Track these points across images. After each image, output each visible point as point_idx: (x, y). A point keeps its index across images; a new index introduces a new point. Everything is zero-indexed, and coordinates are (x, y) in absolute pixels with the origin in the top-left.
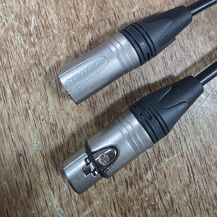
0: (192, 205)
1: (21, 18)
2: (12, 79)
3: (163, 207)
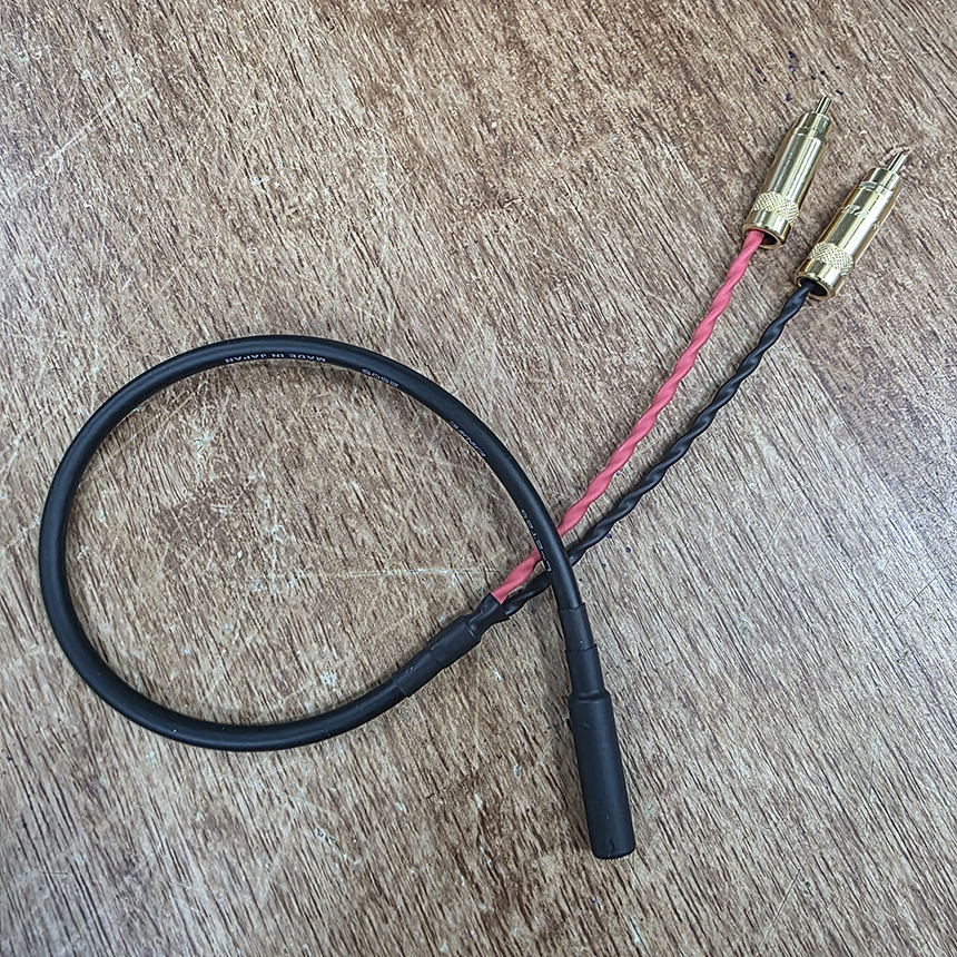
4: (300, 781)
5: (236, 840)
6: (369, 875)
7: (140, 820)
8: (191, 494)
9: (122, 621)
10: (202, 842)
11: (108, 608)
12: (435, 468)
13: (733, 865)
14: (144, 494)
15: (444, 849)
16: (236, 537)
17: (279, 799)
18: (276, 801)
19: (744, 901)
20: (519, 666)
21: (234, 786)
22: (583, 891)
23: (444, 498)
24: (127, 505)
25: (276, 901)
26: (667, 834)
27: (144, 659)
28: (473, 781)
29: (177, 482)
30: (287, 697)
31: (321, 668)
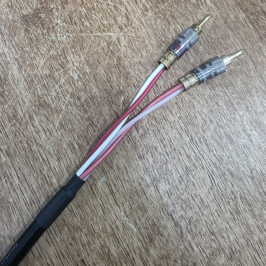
0: (217, 201)
1: (74, 96)
2: (77, 137)
3: (197, 206)
4: (68, 93)
5: (48, 110)
6: (89, 119)
7: (18, 104)
8: (32, 11)
9: (11, 47)
10: (38, 110)
11: (6, 44)
12: (108, 5)
13: (198, 115)
14: (17, 10)
15: (112, 111)
16: (47, 24)
17: (61, 98)
18: (60, 98)
19: (201, 125)
20: (134, 61)
21: (48, 95)
22: (154, 122)
23: (111, 13)
24: (12, 14)
25: (61, 127)
26: (179, 107)
27: (18, 58)
28: (121, 93)
29: (28, 8)
30: (64, 69)
31: (74, 61)
